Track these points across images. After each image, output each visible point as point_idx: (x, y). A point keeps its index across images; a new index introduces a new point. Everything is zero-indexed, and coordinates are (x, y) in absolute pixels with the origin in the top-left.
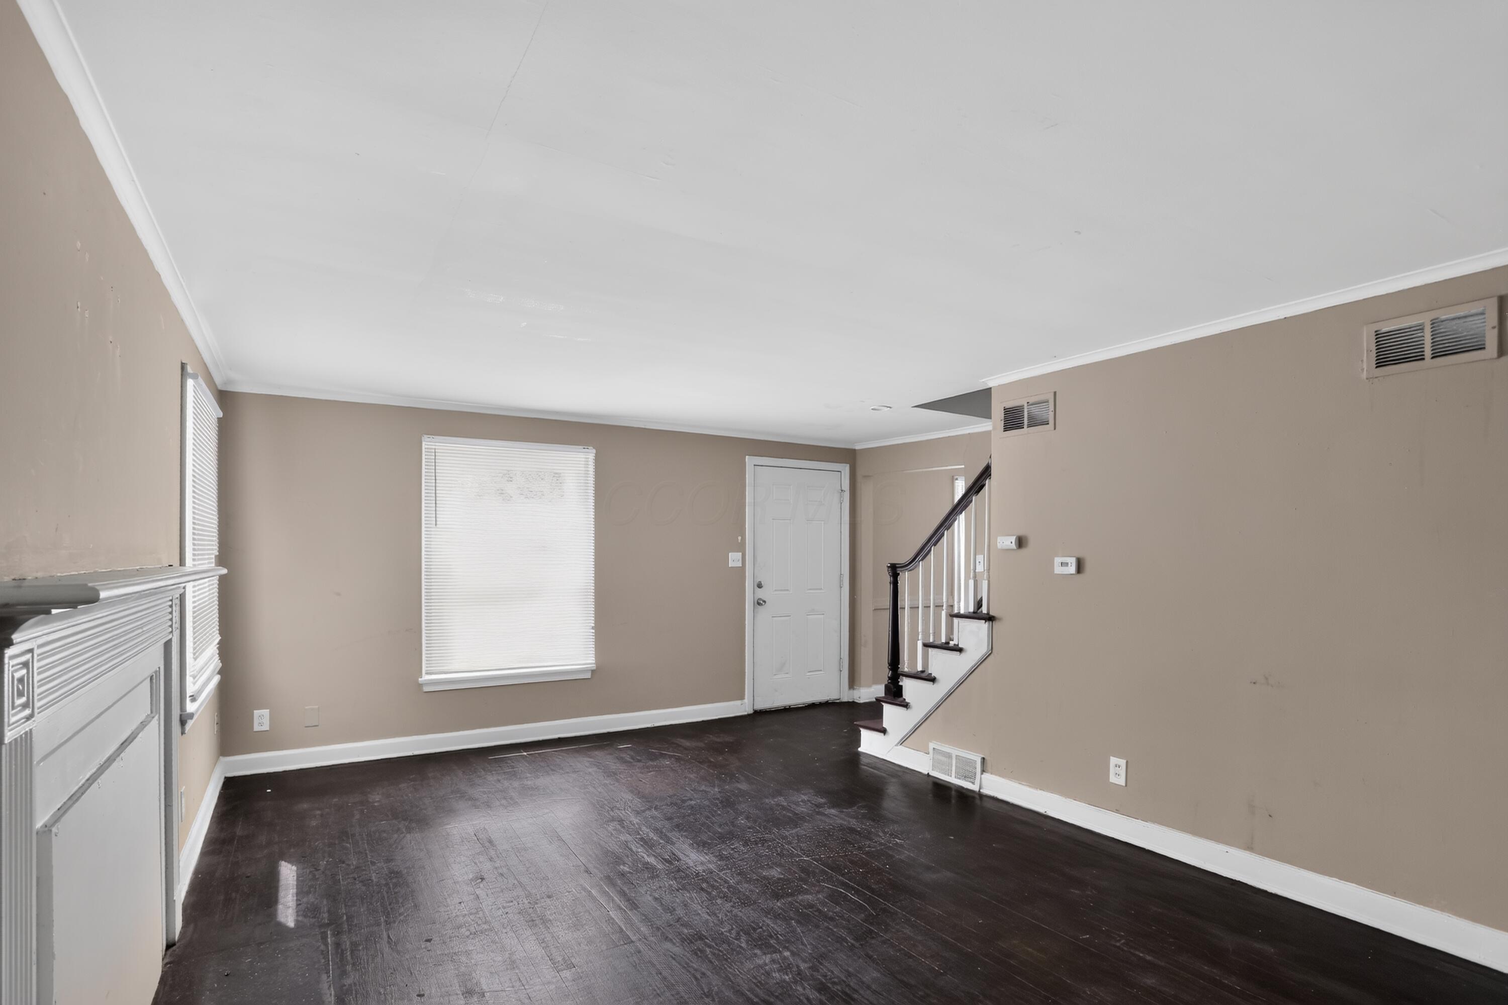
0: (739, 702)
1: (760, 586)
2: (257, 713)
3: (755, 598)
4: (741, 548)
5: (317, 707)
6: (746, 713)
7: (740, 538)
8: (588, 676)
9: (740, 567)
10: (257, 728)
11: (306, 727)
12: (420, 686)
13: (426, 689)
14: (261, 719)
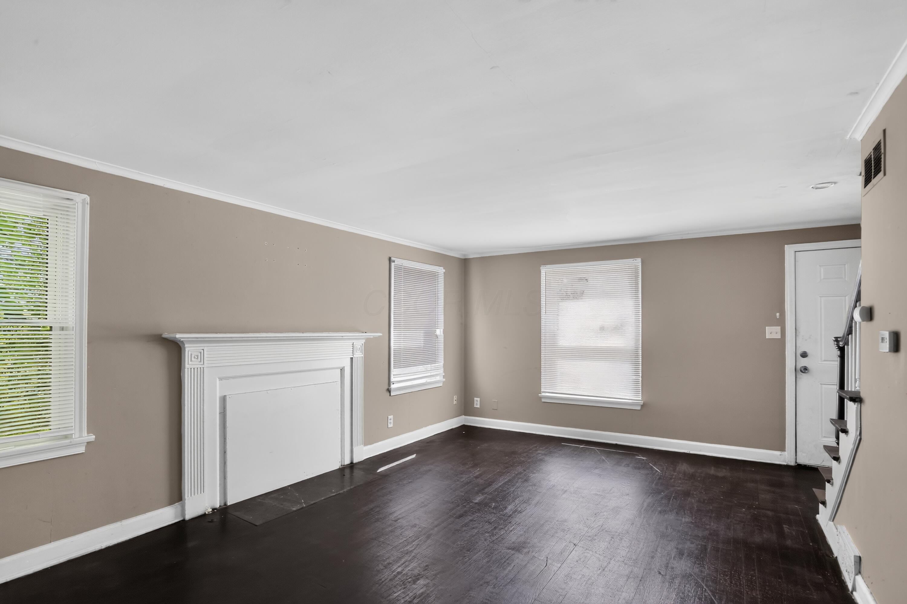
0: (778, 453)
1: (804, 355)
2: (475, 399)
3: (797, 367)
4: (781, 323)
5: (497, 401)
6: (785, 464)
7: (778, 314)
8: (639, 408)
9: (780, 339)
10: (475, 406)
11: (493, 409)
12: (541, 398)
13: (543, 400)
14: (477, 403)
